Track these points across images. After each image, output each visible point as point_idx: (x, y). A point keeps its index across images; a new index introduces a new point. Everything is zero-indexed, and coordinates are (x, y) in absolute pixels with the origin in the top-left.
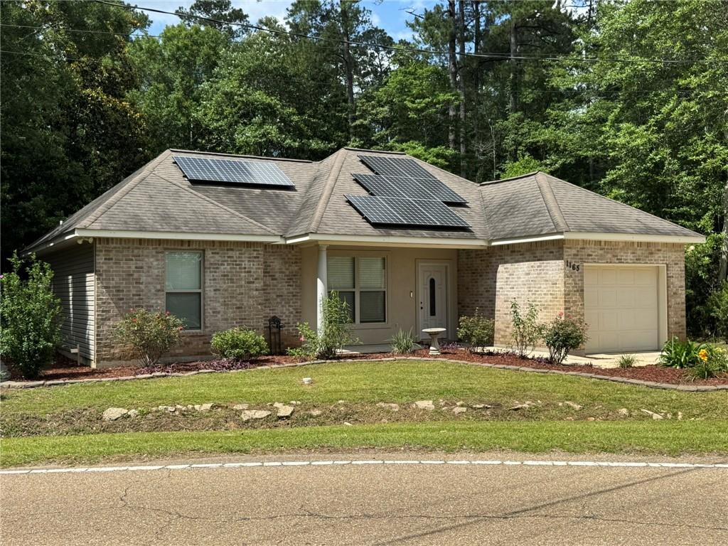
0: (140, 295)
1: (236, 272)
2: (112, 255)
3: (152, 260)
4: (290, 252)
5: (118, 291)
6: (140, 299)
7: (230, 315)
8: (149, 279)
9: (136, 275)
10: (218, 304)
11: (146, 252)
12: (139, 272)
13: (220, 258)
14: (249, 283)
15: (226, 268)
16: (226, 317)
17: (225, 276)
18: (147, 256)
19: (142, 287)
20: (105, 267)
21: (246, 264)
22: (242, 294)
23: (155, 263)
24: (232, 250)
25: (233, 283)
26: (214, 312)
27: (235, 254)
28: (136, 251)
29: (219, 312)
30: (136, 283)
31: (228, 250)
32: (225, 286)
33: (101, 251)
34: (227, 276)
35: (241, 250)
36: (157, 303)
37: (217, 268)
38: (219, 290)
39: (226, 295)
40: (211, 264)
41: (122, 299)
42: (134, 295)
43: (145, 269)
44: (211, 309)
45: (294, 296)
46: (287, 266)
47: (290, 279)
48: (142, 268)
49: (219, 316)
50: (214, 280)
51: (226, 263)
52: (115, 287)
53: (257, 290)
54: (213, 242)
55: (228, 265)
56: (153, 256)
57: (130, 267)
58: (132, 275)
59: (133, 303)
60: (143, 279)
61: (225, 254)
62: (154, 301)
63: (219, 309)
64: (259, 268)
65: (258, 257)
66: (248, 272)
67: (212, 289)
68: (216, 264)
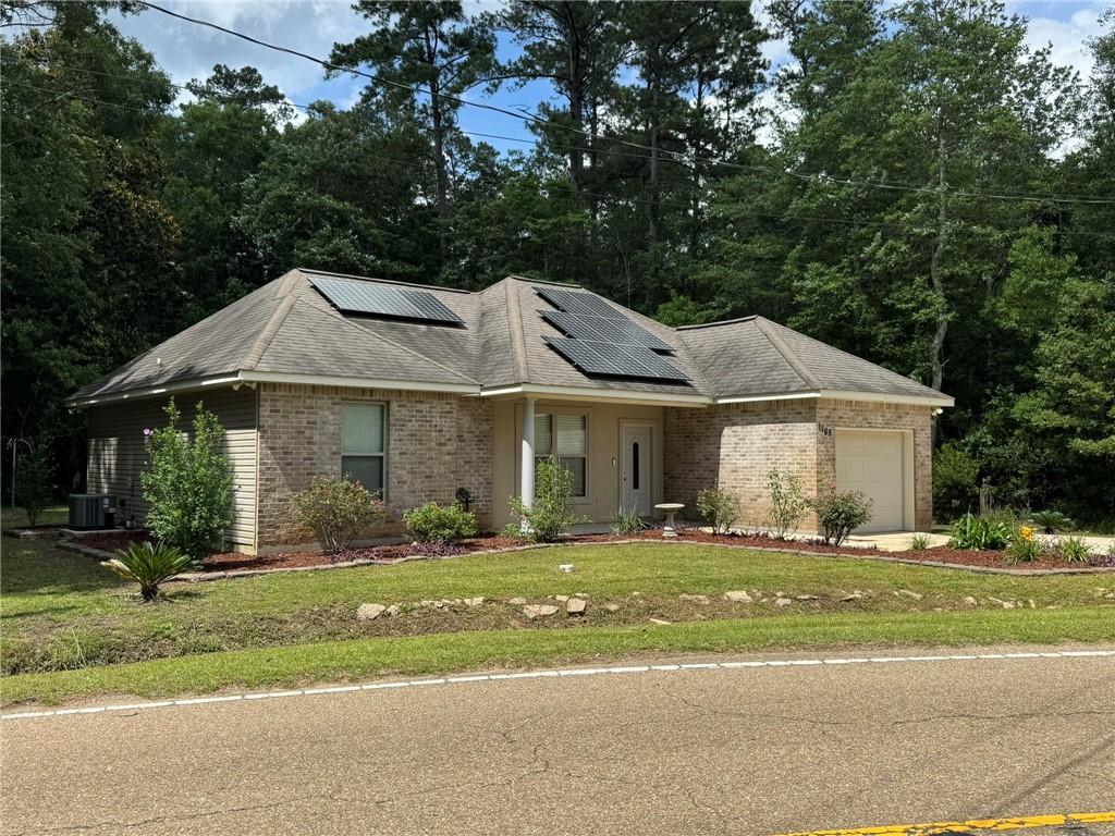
0: (311, 459)
1: (427, 431)
2: (279, 405)
3: (327, 413)
4: (480, 407)
5: (286, 453)
6: (312, 464)
7: (418, 486)
8: (324, 439)
9: (307, 433)
10: (404, 472)
11: (320, 403)
12: (312, 428)
13: (407, 413)
14: (441, 444)
15: (413, 425)
16: (412, 488)
17: (412, 435)
18: (322, 408)
19: (315, 448)
20: (271, 422)
21: (437, 420)
22: (432, 458)
23: (331, 418)
24: (422, 402)
25: (422, 444)
26: (399, 482)
27: (424, 407)
28: (308, 401)
29: (405, 482)
30: (308, 443)
31: (416, 402)
32: (412, 448)
33: (266, 400)
34: (415, 435)
35: (432, 403)
36: (332, 469)
37: (404, 425)
38: (405, 454)
39: (414, 460)
40: (397, 420)
41: (291, 464)
42: (305, 459)
43: (319, 425)
44: (396, 478)
45: (484, 462)
46: (477, 423)
47: (481, 441)
48: (315, 423)
49: (405, 487)
50: (400, 440)
51: (414, 419)
52: (283, 448)
53: (449, 454)
54: (400, 391)
55: (416, 421)
56: (328, 409)
57: (300, 423)
58: (303, 432)
59: (304, 469)
60: (316, 438)
61: (412, 407)
62: (329, 467)
63: (405, 478)
64: (452, 427)
65: (451, 412)
66: (441, 431)
67: (397, 452)
68: (402, 420)
